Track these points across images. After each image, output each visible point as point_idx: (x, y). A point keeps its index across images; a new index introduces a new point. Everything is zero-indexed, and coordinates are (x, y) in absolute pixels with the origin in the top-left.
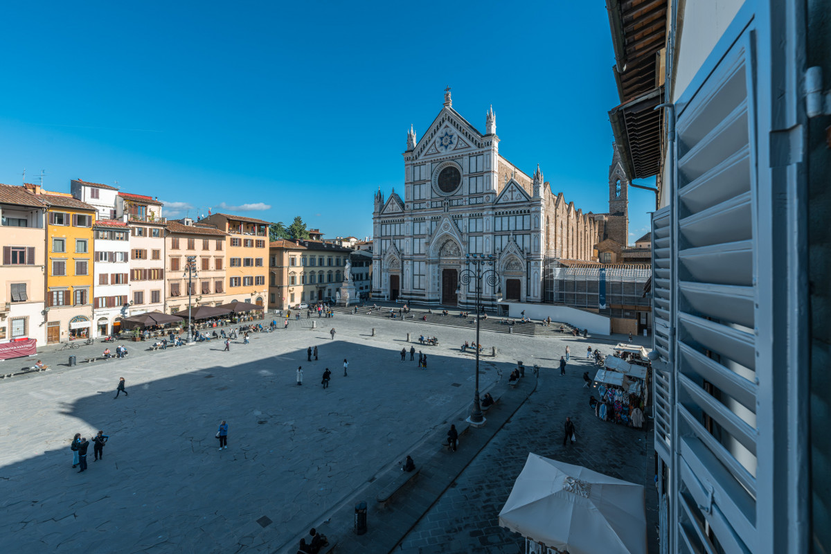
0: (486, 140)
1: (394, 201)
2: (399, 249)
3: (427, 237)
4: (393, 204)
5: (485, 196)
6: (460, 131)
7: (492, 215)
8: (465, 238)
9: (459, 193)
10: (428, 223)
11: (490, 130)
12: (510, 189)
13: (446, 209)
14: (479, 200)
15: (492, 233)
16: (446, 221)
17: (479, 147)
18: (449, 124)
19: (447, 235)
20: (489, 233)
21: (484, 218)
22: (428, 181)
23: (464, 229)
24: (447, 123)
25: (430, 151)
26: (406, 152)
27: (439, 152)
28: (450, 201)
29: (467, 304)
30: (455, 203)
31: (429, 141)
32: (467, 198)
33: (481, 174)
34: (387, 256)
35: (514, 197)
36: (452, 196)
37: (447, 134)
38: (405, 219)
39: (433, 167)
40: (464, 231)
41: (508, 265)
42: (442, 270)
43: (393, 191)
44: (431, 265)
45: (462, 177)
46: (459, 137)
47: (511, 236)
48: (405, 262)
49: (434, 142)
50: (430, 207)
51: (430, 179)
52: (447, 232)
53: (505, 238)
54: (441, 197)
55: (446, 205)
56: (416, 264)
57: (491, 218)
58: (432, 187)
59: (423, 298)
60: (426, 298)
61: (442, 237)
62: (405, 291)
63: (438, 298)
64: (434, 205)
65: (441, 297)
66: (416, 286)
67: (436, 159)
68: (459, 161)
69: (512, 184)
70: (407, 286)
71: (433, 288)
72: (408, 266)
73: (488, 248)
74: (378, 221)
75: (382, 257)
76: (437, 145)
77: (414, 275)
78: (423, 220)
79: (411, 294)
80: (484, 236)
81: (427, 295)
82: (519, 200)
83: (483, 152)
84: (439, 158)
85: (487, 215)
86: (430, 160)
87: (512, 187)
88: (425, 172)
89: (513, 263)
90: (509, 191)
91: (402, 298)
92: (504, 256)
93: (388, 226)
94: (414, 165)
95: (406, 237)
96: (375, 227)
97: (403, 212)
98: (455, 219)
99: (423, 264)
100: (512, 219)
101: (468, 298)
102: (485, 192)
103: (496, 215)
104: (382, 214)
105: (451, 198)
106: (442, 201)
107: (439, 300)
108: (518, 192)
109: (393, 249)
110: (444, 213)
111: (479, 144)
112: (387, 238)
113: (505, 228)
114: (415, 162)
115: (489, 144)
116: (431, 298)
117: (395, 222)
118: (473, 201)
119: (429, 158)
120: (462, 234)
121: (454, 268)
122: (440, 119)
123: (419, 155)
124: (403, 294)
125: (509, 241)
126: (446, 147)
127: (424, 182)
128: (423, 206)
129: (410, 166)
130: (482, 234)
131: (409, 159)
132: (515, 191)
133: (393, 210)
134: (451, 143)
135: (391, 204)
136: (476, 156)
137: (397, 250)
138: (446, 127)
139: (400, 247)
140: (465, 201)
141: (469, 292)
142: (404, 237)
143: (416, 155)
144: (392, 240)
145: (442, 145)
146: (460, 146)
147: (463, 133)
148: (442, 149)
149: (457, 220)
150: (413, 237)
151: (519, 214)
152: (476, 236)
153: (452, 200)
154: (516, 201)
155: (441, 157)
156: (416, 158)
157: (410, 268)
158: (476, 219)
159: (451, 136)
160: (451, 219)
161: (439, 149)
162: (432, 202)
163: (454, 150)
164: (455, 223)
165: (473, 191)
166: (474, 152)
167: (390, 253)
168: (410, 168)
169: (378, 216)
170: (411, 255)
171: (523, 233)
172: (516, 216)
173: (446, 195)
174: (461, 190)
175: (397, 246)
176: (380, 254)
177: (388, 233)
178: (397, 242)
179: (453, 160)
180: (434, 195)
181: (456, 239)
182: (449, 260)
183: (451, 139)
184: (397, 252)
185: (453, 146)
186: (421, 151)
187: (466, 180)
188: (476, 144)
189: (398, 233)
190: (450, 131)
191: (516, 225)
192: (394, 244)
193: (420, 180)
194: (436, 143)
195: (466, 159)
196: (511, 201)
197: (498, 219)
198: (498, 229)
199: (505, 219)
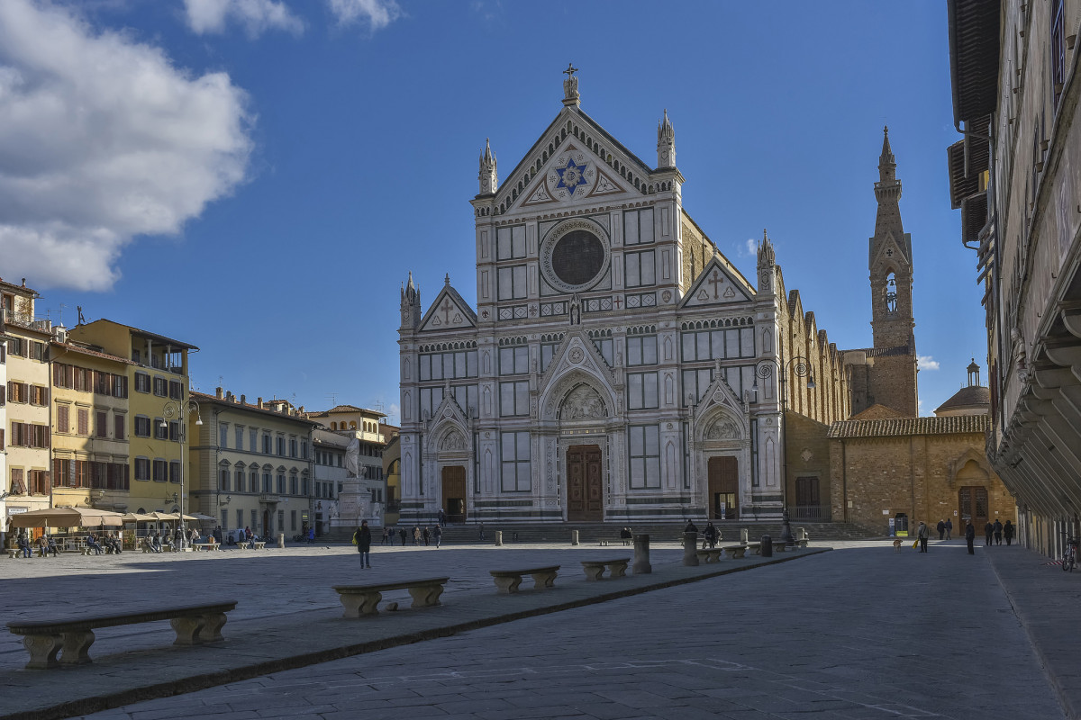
0: (659, 179)
1: (451, 303)
2: (464, 408)
3: (533, 380)
4: (446, 309)
5: (661, 291)
6: (603, 158)
7: (677, 329)
8: (620, 378)
9: (604, 285)
10: (534, 350)
11: (667, 158)
12: (711, 276)
13: (575, 318)
14: (648, 300)
15: (677, 365)
16: (576, 343)
17: (644, 192)
18: (576, 143)
19: (577, 374)
20: (672, 366)
21: (660, 335)
22: (533, 259)
23: (617, 358)
24: (571, 140)
25: (535, 197)
26: (478, 197)
27: (554, 200)
28: (582, 302)
29: (628, 512)
30: (593, 306)
31: (533, 175)
32: (622, 296)
33: (652, 247)
34: (436, 424)
35: (720, 293)
36: (588, 291)
37: (571, 163)
38: (480, 341)
39: (543, 232)
40: (617, 365)
41: (712, 430)
42: (564, 448)
43: (447, 280)
44: (542, 438)
45: (607, 253)
46: (599, 170)
47: (717, 371)
48: (482, 434)
49: (544, 179)
50: (538, 316)
51: (536, 255)
52: (579, 366)
53: (704, 376)
54: (563, 293)
55: (575, 311)
56: (508, 439)
57: (674, 336)
58: (540, 273)
59: (527, 509)
60: (536, 508)
61: (566, 378)
62: (484, 497)
63: (559, 508)
64: (547, 310)
65: (565, 507)
66: (509, 485)
67: (549, 214)
68: (600, 219)
69: (716, 268)
70: (485, 487)
71: (549, 488)
72: (487, 442)
73: (669, 396)
74: (411, 346)
75: (423, 427)
76: (551, 185)
77: (502, 462)
78: (523, 343)
79: (498, 504)
80: (662, 372)
81: (536, 501)
82: (730, 300)
83: (651, 202)
84: (556, 213)
85: (667, 328)
86: (536, 215)
87: (716, 275)
88: (524, 241)
89: (720, 424)
90: (710, 282)
91: (475, 515)
92: (703, 409)
93: (437, 359)
94: (497, 227)
95: (483, 379)
96: (404, 362)
97: (474, 326)
98: (597, 338)
99: (523, 438)
100: (717, 338)
101: (629, 502)
102: (660, 282)
103: (684, 330)
104: (421, 331)
105: (586, 296)
106: (564, 302)
107: (560, 514)
108: (727, 284)
109: (451, 407)
110: (571, 327)
111: (644, 186)
112: (432, 384)
113: (704, 355)
114: (499, 219)
115: (667, 187)
116: (544, 508)
117: (453, 350)
118: (634, 301)
119: (531, 212)
120: (612, 369)
121: (593, 442)
122: (557, 132)
123: (509, 205)
124: (477, 504)
125: (712, 381)
126: (572, 190)
127: (523, 262)
128: (520, 312)
129: (487, 228)
130: (655, 367)
131: (485, 212)
132: (721, 281)
133: (447, 322)
134: (582, 181)
135: (442, 309)
136: (639, 211)
137: (461, 410)
138: (571, 147)
139: (467, 402)
140: (618, 302)
141: (631, 488)
142: (475, 381)
143: (502, 206)
144: (447, 389)
145: (561, 185)
146: (601, 189)
147: (610, 164)
148: (562, 195)
149: (601, 341)
150: (500, 380)
151: (732, 326)
152: (643, 374)
153: (587, 300)
154: (724, 300)
155: (559, 211)
156: (503, 212)
157: (493, 448)
158: (642, 337)
159: (582, 168)
160: (586, 338)
161: (556, 194)
162: (541, 305)
163: (590, 195)
164: (595, 346)
165: (633, 281)
166: (634, 202)
167: (443, 417)
168: (489, 232)
169: (412, 336)
170: (496, 420)
171: (741, 363)
172: (725, 330)
173: (572, 291)
174: (607, 280)
175: (461, 400)
176: (417, 421)
177: (437, 375)
178: (461, 392)
179: (587, 217)
180: (547, 290)
181: (597, 382)
182: (580, 426)
183: (581, 173)
184: (459, 415)
185: (587, 189)
186: (515, 197)
187: (617, 259)
188: (637, 186)
189: (460, 373)
190: (580, 158)
191: (725, 347)
192: (452, 397)
193: (512, 258)
194: (548, 181)
195: (616, 217)
196: (714, 301)
197: (689, 338)
198: (689, 355)
199: (703, 337)
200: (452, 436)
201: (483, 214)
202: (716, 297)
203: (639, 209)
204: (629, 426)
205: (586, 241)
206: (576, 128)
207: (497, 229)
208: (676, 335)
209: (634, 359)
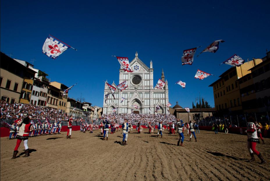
0: (150, 69)
3: (128, 100)
5: (150, 87)
10: (129, 94)
11: (151, 67)
14: (148, 88)
15: (153, 99)
16: (136, 94)
22: (129, 80)
23: (143, 97)
30: (139, 88)
32: (144, 87)
33: (149, 80)
36: (138, 86)
37: (136, 66)
38: (119, 92)
39: (131, 76)
46: (141, 67)
47: (159, 100)
48: (119, 108)
49: (132, 68)
50: (130, 89)
52: (136, 98)
53: (157, 101)
54: (134, 86)
56: (123, 109)
58: (130, 82)
61: (134, 100)
67: (132, 73)
68: (141, 75)
72: (119, 110)
73: (151, 103)
74: (106, 92)
77: (122, 113)
78: (127, 93)
83: (149, 73)
85: (151, 93)
88: (128, 77)
95: (119, 99)
97: (118, 90)
99: (126, 109)
102: (150, 85)
110: (135, 91)
112: (110, 99)
113: (157, 97)
115: (152, 71)
119: (129, 73)
120: (142, 99)
121: (138, 110)
126: (136, 70)
130: (149, 99)
134: (138, 69)
138: (137, 63)
139: (116, 103)
144: (112, 100)
145: (135, 69)
146: (141, 70)
147: (143, 67)
149: (140, 94)
152: (147, 100)
158: (147, 94)
159: (138, 67)
160: (138, 93)
161: (134, 70)
162: (130, 87)
163: (139, 71)
165: (146, 85)
168: (122, 75)
169: (107, 90)
170: (121, 106)
171: (163, 99)
172: (160, 94)
173: (136, 85)
174: (142, 84)
176: (106, 105)
180: (131, 85)
185: (139, 70)
187: (143, 81)
188: (147, 70)
190: (138, 65)
191: (160, 96)
193: (126, 79)
195: (143, 75)
197: (155, 95)
198: (155, 97)
199: (157, 94)
203: (147, 74)
204: (144, 108)
206: (137, 61)
208: (153, 94)
209: (146, 97)
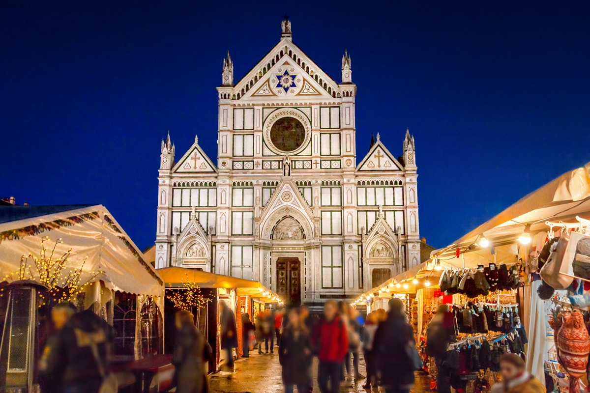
0: (344, 88)
1: (199, 155)
2: (205, 226)
3: (256, 210)
4: (195, 159)
5: (344, 159)
6: (308, 72)
7: (354, 184)
8: (317, 213)
9: (307, 152)
10: (258, 190)
11: (349, 78)
12: (376, 153)
13: (287, 172)
14: (335, 165)
15: (354, 208)
16: (287, 188)
17: (334, 96)
18: (290, 61)
19: (287, 209)
21: (344, 187)
22: (259, 131)
24: (286, 58)
25: (262, 92)
26: (222, 86)
27: (274, 95)
28: (292, 161)
30: (299, 165)
31: (260, 77)
32: (318, 160)
33: (338, 131)
34: (183, 238)
35: (382, 164)
36: (296, 155)
37: (286, 73)
38: (219, 182)
39: (266, 115)
40: (315, 205)
42: (275, 259)
44: (262, 251)
46: (304, 80)
48: (218, 246)
49: (268, 80)
50: (261, 168)
51: (261, 129)
52: (289, 203)
53: (371, 216)
54: (278, 155)
56: (237, 250)
58: (263, 140)
61: (282, 210)
64: (267, 165)
67: (270, 103)
68: (305, 110)
69: (379, 148)
72: (221, 253)
73: (349, 227)
74: (167, 182)
75: (174, 239)
76: (272, 85)
77: (232, 266)
78: (250, 186)
80: (344, 211)
82: (388, 169)
83: (338, 103)
84: (275, 103)
85: (348, 183)
86: (261, 103)
87: (379, 152)
88: (252, 119)
90: (375, 156)
92: (370, 237)
93: (186, 192)
94: (234, 107)
95: (220, 208)
97: (215, 172)
98: (301, 186)
99: (248, 251)
100: (380, 192)
101: (321, 297)
102: (343, 154)
103: (358, 185)
104: (175, 172)
105: (294, 158)
106: (279, 161)
108: (386, 158)
109: (196, 226)
110: (283, 178)
111: (334, 93)
112: (182, 209)
113: (371, 202)
114: (236, 102)
115: (350, 94)
117: (199, 186)
118: (326, 165)
119: (258, 101)
120: (311, 207)
121: (295, 256)
122: (277, 51)
123: (243, 94)
125: (377, 219)
126: (286, 90)
127: (252, 132)
128: (248, 165)
129: (227, 107)
130: (340, 208)
131: (227, 96)
132: (383, 156)
133: (195, 168)
134: (294, 85)
135: (192, 158)
136: (330, 108)
137: (203, 229)
138: (286, 63)
139: (207, 224)
140: (316, 163)
141: (322, 288)
142: (214, 209)
143: (239, 94)
144: (193, 213)
145: (279, 85)
146: (306, 91)
147: (312, 76)
148: (280, 92)
149: (304, 188)
150: (233, 209)
151: (389, 185)
152: (331, 211)
153: (295, 161)
154: (384, 169)
155: (277, 102)
156: (239, 98)
157: (226, 256)
158: (331, 188)
159: (293, 77)
160: (294, 186)
161: (276, 90)
162: (263, 161)
164: (300, 192)
165: (325, 151)
166: (327, 102)
167: (189, 233)
168: (229, 110)
169: (168, 174)
170: (229, 236)
171: (394, 209)
172: (384, 188)
173: (285, 154)
174: (309, 148)
175: (203, 222)
176: (169, 234)
177: (186, 203)
178: (203, 217)
179: (296, 108)
180: (267, 152)
181: (301, 215)
182: (286, 245)
183: (293, 79)
184: (201, 233)
185: (297, 90)
186: (247, 89)
187: (316, 135)
188: (330, 92)
189: (203, 203)
190: (293, 70)
191: (385, 198)
192: (197, 220)
193: (244, 129)
194: (271, 82)
195: (315, 110)
196: (378, 169)
197: (362, 191)
198: (362, 202)
199: (371, 191)
200: (194, 247)
201: (225, 98)
202: (379, 166)
203: (330, 106)
204: (322, 246)
205: (293, 124)
206: (290, 52)
207: (234, 109)
208: (354, 188)
209: (326, 202)
